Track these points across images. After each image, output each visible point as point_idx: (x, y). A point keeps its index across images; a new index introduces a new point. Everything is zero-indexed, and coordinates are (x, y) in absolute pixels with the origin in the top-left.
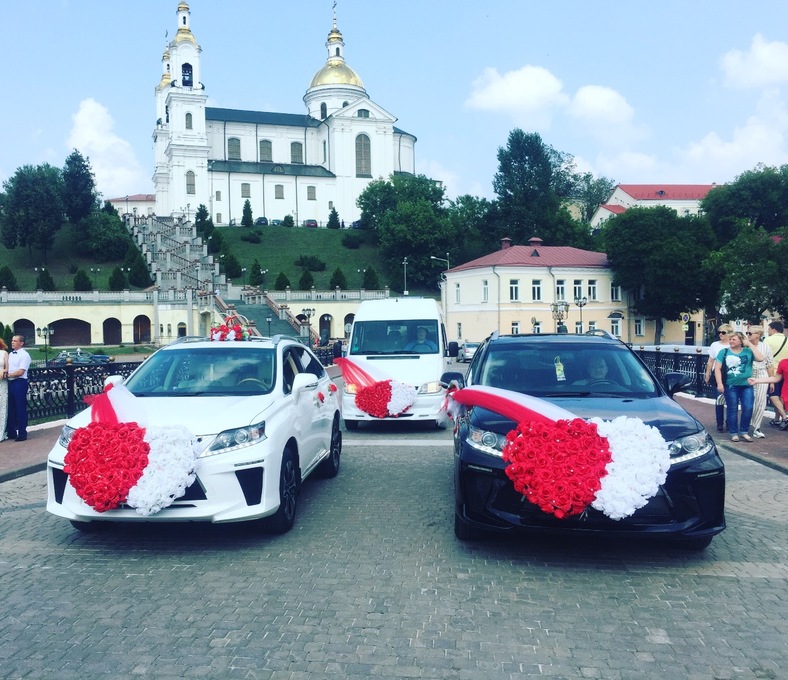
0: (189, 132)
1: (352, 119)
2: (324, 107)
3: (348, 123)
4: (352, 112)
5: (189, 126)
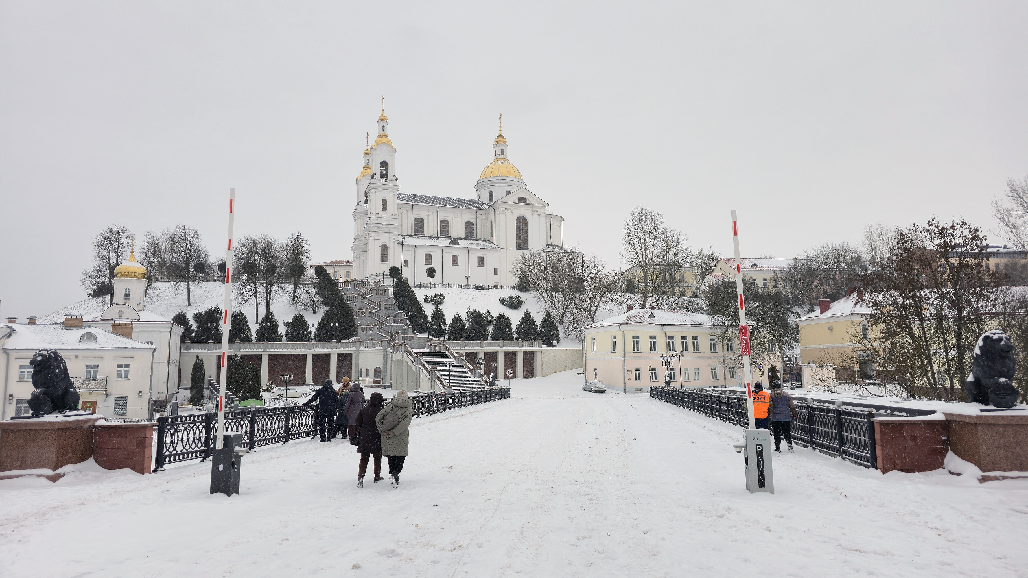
0: (384, 213)
1: (513, 205)
2: (491, 195)
3: (510, 207)
4: (513, 198)
5: (384, 208)
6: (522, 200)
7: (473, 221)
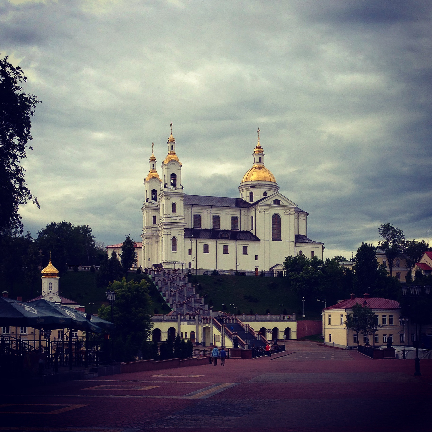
0: (174, 214)
1: (270, 206)
2: (251, 195)
3: (267, 208)
4: (270, 201)
5: (174, 211)
6: (277, 202)
7: (238, 216)
